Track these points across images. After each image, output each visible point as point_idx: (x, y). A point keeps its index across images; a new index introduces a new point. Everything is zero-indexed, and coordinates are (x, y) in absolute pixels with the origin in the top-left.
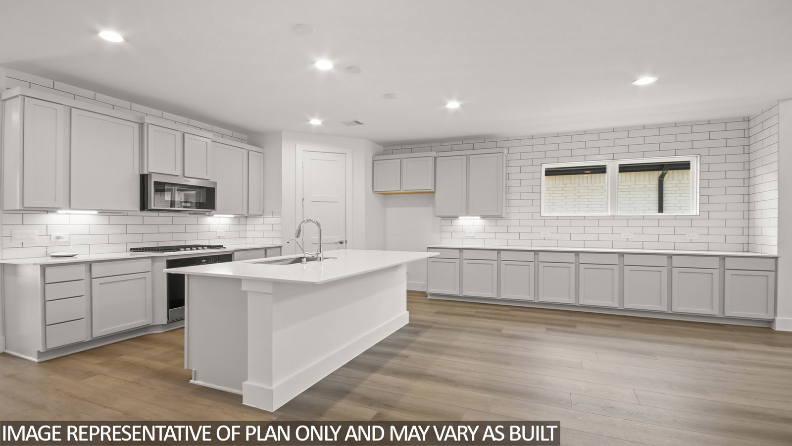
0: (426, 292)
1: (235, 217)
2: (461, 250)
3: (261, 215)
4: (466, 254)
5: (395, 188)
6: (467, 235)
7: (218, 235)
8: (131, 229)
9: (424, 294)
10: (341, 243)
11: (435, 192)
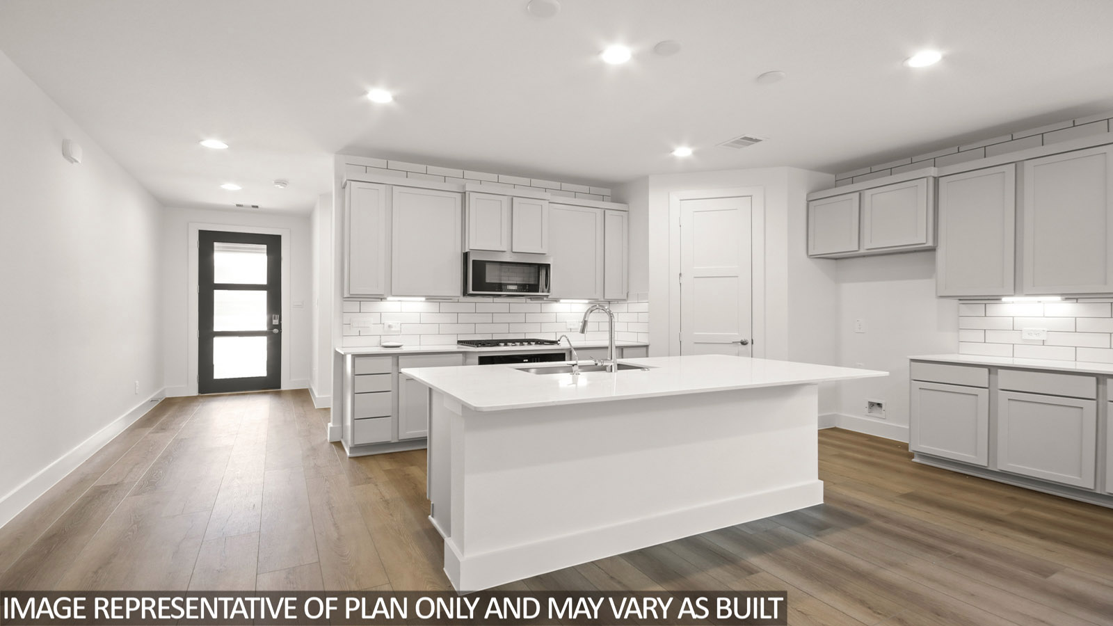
0: (906, 446)
1: (590, 303)
2: (992, 369)
3: (624, 300)
4: (1004, 379)
5: (848, 245)
6: (1026, 336)
7: (569, 327)
8: (462, 318)
9: (901, 449)
10: (744, 343)
11: (937, 249)
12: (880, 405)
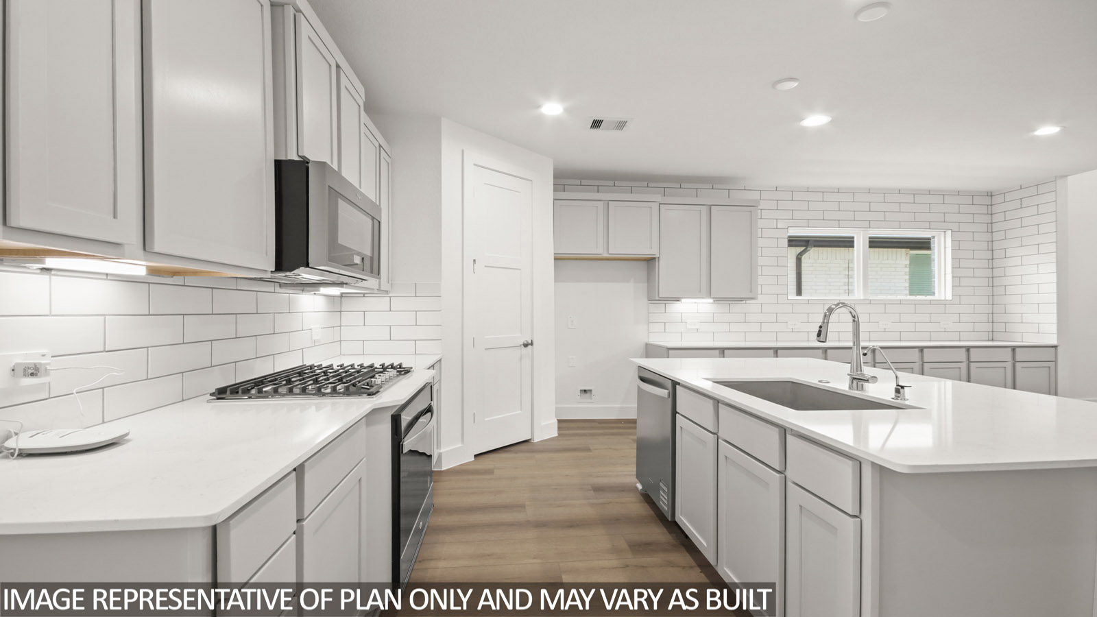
3: (387, 291)
6: (688, 327)
10: (525, 345)
11: (657, 259)
12: (590, 391)
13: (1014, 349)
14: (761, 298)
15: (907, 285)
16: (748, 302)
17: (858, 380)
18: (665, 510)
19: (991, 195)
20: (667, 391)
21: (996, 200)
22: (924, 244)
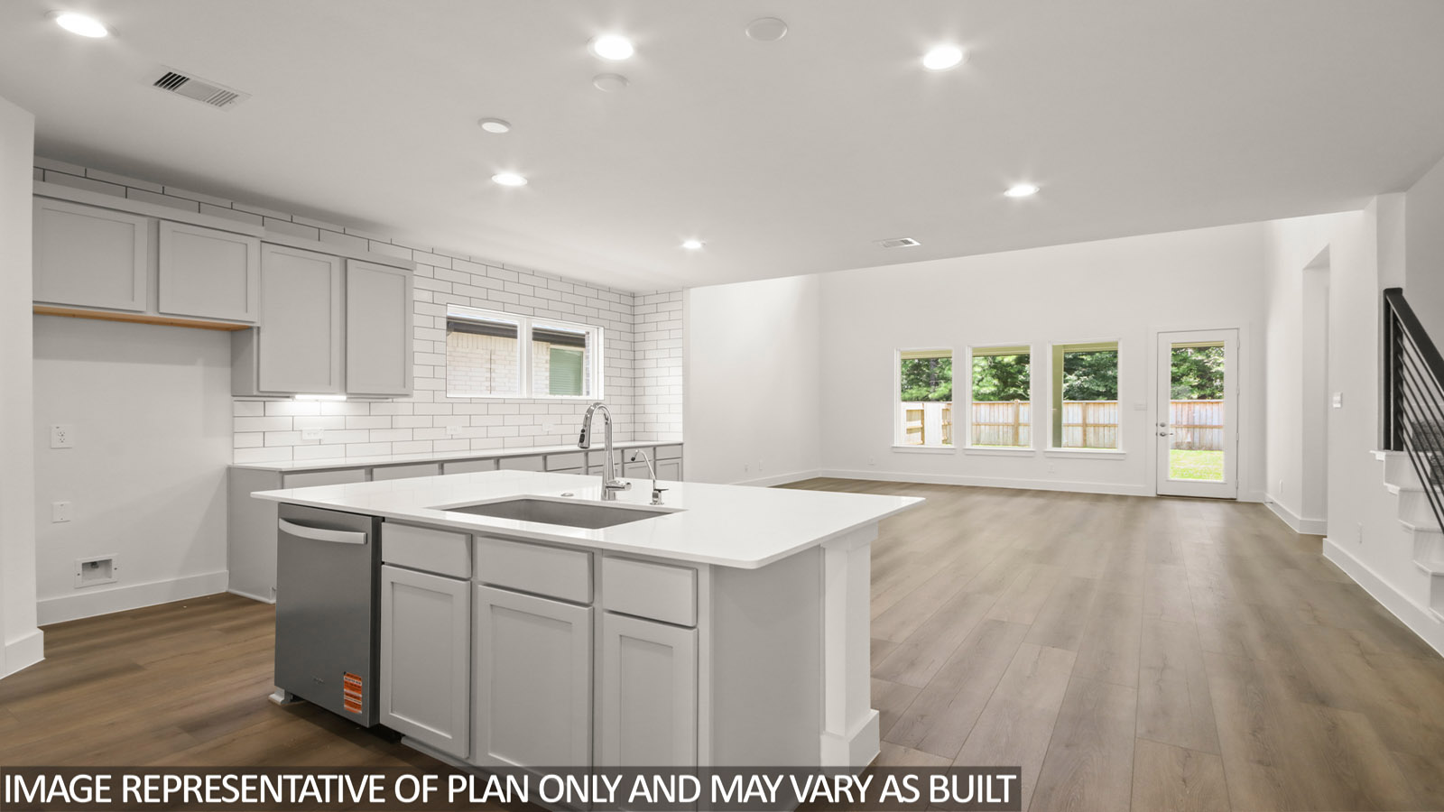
6: (305, 437)
11: (255, 331)
12: (107, 563)
13: (655, 447)
14: (417, 396)
15: (548, 382)
16: (395, 400)
17: (610, 489)
18: (359, 715)
19: (633, 296)
20: (363, 534)
21: (639, 301)
22: (579, 341)
